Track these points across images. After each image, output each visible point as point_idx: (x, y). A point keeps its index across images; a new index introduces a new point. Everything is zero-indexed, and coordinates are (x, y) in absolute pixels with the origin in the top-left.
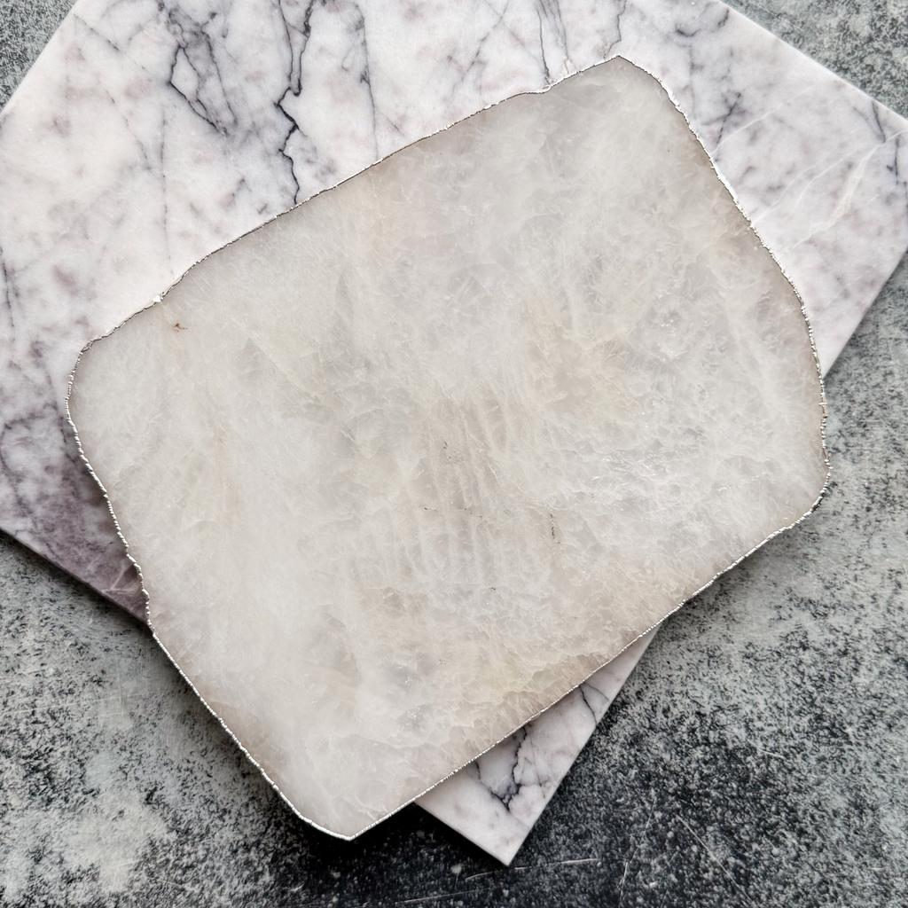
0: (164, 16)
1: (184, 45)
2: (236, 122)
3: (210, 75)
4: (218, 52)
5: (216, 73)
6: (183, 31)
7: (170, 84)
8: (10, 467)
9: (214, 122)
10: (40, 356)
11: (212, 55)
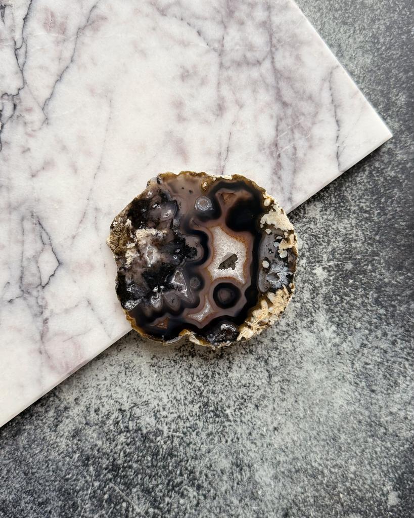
0: (47, 314)
1: (39, 288)
2: (23, 219)
3: (28, 259)
4: (17, 274)
5: (24, 259)
6: (37, 298)
7: (60, 263)
8: (267, 34)
9: (38, 225)
10: (219, 105)
11: (22, 272)
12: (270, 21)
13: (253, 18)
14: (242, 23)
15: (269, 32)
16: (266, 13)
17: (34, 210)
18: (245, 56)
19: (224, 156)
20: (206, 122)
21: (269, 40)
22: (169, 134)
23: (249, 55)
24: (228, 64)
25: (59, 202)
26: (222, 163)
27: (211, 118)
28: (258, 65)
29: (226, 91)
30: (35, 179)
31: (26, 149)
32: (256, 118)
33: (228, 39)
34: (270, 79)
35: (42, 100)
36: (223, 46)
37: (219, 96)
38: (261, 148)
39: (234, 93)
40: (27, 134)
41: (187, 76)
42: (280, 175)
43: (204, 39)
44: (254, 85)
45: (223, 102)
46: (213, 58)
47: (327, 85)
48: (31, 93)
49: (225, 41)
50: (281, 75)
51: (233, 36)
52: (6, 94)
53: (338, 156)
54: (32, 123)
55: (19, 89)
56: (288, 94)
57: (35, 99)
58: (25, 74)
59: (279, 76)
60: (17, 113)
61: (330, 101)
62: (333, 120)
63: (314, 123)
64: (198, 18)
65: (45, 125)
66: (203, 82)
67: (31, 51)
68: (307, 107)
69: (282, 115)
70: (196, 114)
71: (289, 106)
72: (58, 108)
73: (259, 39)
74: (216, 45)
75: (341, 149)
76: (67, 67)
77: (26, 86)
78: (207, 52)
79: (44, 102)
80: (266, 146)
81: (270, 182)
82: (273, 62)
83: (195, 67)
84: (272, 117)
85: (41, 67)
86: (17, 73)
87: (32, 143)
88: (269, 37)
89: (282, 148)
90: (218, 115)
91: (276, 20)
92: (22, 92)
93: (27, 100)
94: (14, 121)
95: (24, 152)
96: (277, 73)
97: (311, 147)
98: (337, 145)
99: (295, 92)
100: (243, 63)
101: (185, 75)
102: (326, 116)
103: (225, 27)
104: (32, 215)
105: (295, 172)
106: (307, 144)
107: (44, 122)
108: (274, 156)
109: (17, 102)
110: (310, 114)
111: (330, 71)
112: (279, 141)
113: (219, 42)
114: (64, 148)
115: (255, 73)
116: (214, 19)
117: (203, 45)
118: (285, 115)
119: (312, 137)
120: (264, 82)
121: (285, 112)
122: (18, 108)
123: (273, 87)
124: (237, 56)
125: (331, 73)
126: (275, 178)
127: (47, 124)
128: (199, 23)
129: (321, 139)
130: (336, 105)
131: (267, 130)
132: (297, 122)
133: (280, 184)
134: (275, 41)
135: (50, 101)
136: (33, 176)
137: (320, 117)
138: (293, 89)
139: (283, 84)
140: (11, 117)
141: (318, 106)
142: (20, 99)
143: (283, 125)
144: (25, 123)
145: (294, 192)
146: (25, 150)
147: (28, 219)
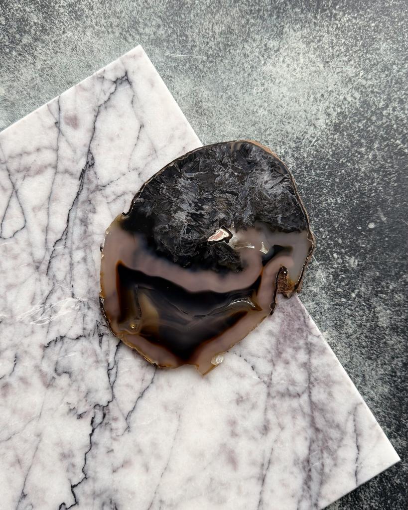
12: (310, 363)
13: (296, 360)
14: (287, 363)
15: (308, 372)
16: (307, 357)
17: (113, 498)
18: (288, 389)
19: (266, 466)
20: (254, 438)
21: (307, 378)
22: (223, 446)
23: (291, 388)
24: (273, 394)
25: (133, 493)
26: (264, 472)
27: (258, 436)
28: (298, 397)
29: (271, 416)
30: (115, 474)
31: (110, 449)
32: (293, 438)
33: (275, 374)
34: (307, 409)
35: (126, 412)
36: (271, 380)
37: (265, 419)
38: (296, 463)
39: (277, 418)
40: (112, 438)
41: (242, 401)
42: (310, 485)
43: (257, 373)
44: (293, 412)
45: (268, 424)
46: (263, 388)
47: (351, 417)
48: (118, 406)
49: (273, 376)
50: (316, 407)
51: (280, 371)
52: (98, 405)
53: (356, 473)
54: (116, 429)
55: (109, 402)
56: (320, 423)
57: (120, 410)
58: (114, 390)
59: (314, 407)
60: (105, 421)
61: (354, 430)
62: (354, 445)
63: (339, 447)
64: (252, 356)
65: (127, 432)
66: (254, 407)
67: (121, 372)
68: (334, 434)
69: (314, 438)
70: (246, 431)
71: (321, 432)
72: (138, 420)
73: (300, 376)
74: (266, 379)
75: (359, 468)
76: (148, 387)
77: (114, 400)
78: (258, 383)
79: (128, 413)
80: (300, 462)
81: (301, 490)
82: (310, 396)
83: (248, 394)
84: (306, 439)
85: (128, 386)
86: (108, 389)
87: (116, 446)
88: (308, 375)
89: (313, 464)
90: (263, 434)
91: (315, 362)
92: (111, 405)
93: (114, 410)
94: (103, 427)
95: (108, 452)
96: (312, 404)
97: (335, 465)
98: (356, 465)
99: (326, 421)
100: (286, 394)
101: (240, 400)
102: (349, 441)
103: (274, 365)
104: (111, 502)
105: (322, 483)
106: (332, 463)
107: (127, 429)
108: (306, 469)
109: (107, 412)
110: (336, 439)
111: (355, 406)
112: (311, 458)
113: (268, 376)
114: (140, 451)
115: (295, 403)
116: (265, 357)
117: (255, 377)
118: (317, 438)
119: (337, 457)
120: (302, 411)
121: (317, 436)
122: (107, 416)
123: (309, 415)
124: (282, 388)
125: (356, 408)
126: (306, 487)
127: (129, 431)
128: (254, 360)
129: (344, 460)
130: (357, 433)
131: (302, 449)
132: (326, 445)
133: (309, 492)
134: (312, 379)
135: (133, 414)
136: (114, 471)
137: (345, 442)
138: (325, 418)
139: (317, 414)
140: (101, 423)
141: (343, 433)
142: (109, 410)
143: (315, 446)
144: (111, 430)
145: (319, 499)
146: (110, 451)
147: (107, 505)
